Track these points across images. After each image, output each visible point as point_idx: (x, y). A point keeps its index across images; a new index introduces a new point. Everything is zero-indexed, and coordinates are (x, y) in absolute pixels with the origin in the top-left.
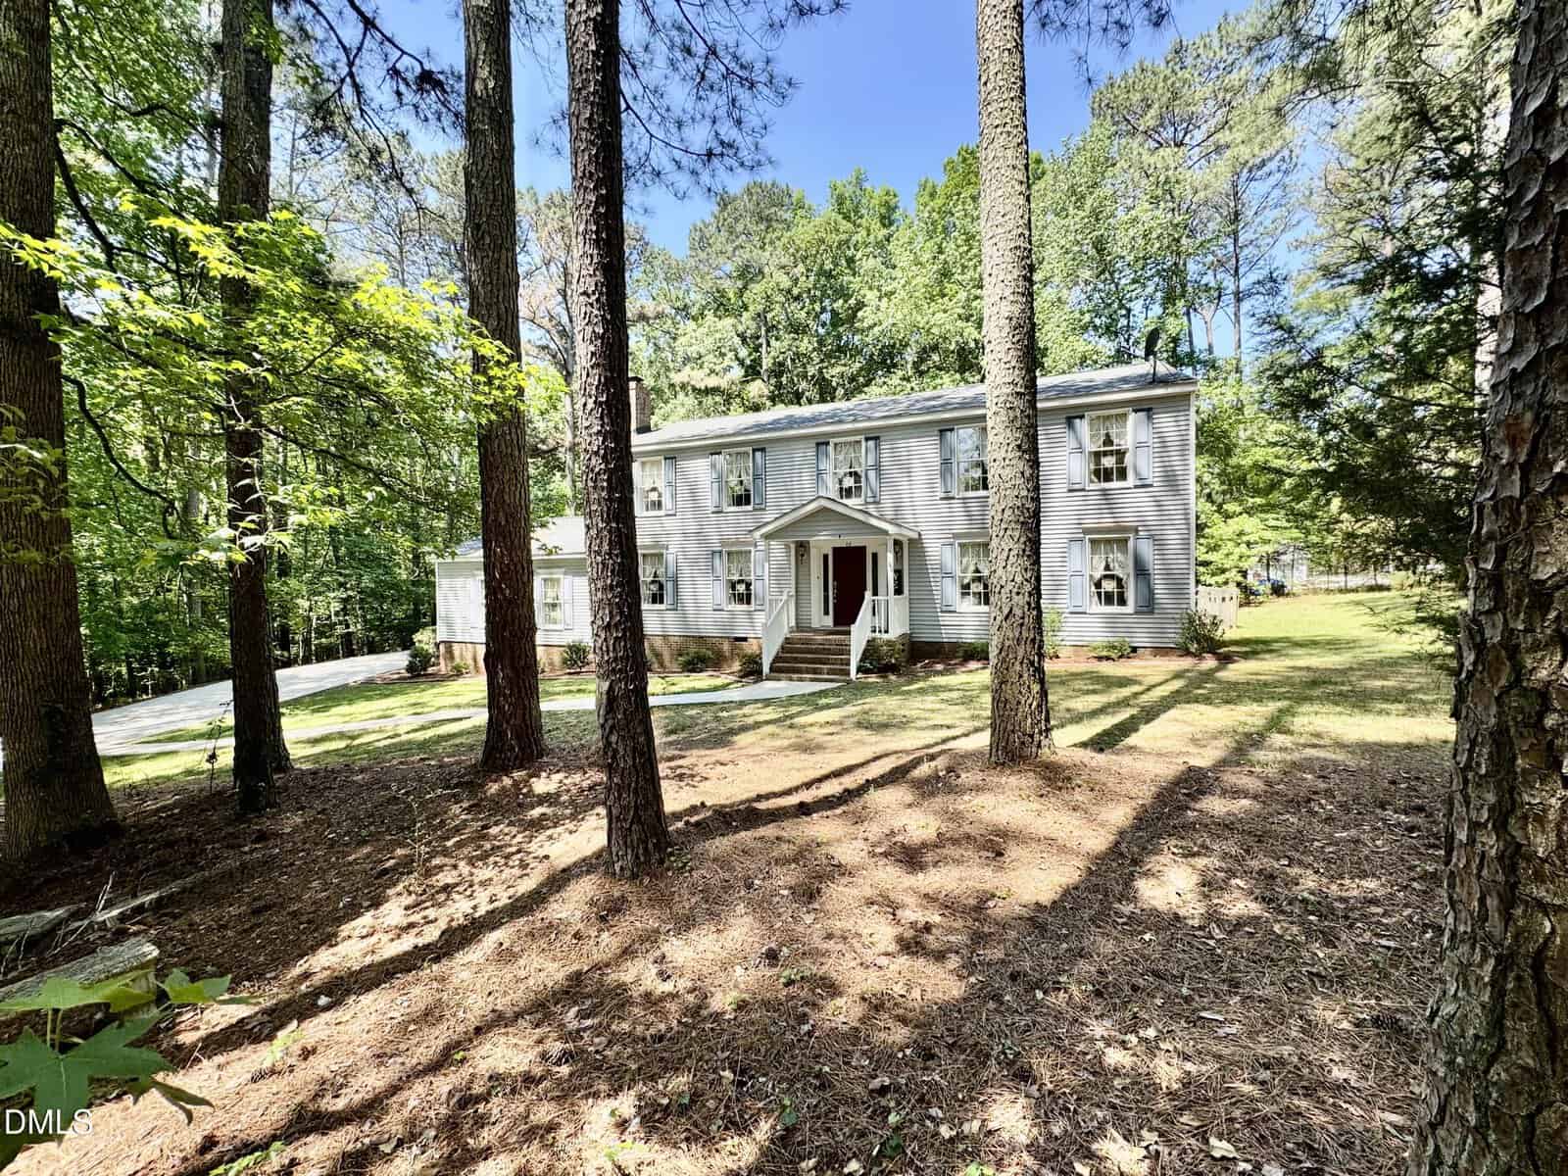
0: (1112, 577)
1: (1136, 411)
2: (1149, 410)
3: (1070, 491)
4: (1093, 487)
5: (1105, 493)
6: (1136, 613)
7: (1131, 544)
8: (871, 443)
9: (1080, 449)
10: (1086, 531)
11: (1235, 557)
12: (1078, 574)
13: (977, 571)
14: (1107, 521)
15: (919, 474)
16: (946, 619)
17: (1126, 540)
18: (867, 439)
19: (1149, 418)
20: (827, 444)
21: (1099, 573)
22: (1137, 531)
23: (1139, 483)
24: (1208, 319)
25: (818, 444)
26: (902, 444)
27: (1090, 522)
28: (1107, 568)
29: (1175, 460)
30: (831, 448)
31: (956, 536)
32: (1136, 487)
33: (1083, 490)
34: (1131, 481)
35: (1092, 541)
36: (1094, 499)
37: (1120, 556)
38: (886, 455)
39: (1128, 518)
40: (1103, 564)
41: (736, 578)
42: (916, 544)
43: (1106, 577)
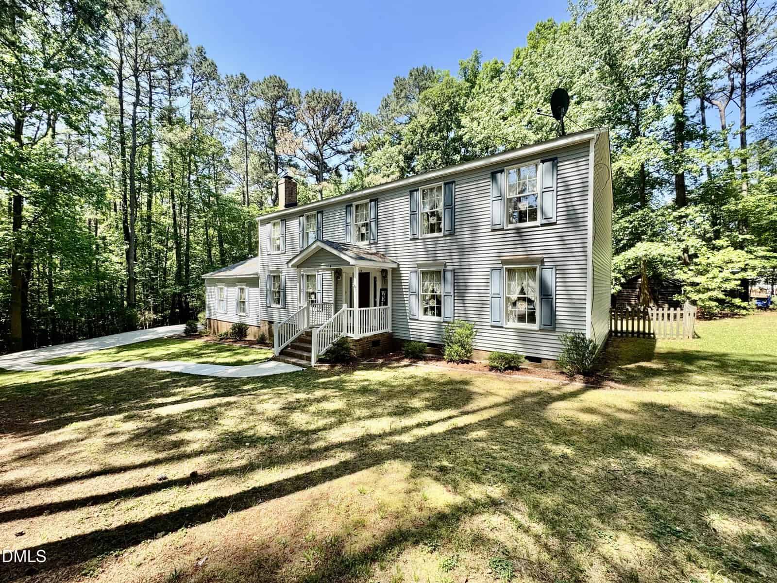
0: (524, 299)
1: (543, 162)
2: (553, 160)
3: (493, 230)
4: (511, 226)
5: (518, 231)
6: (540, 330)
7: (538, 272)
8: (373, 203)
9: (500, 197)
10: (505, 262)
11: (719, 280)
12: (496, 296)
13: (433, 291)
14: (520, 254)
15: (399, 223)
16: (412, 325)
17: (535, 270)
18: (371, 201)
19: (555, 166)
20: (351, 206)
21: (514, 297)
22: (542, 262)
23: (545, 222)
24: (722, 108)
25: (347, 206)
26: (390, 202)
27: (507, 255)
28: (522, 291)
29: (576, 201)
30: (353, 208)
31: (419, 266)
32: (542, 225)
33: (502, 229)
34: (540, 220)
35: (509, 271)
36: (511, 236)
37: (531, 282)
38: (381, 211)
39: (537, 252)
40: (519, 288)
41: (311, 291)
42: (396, 271)
43: (519, 299)
